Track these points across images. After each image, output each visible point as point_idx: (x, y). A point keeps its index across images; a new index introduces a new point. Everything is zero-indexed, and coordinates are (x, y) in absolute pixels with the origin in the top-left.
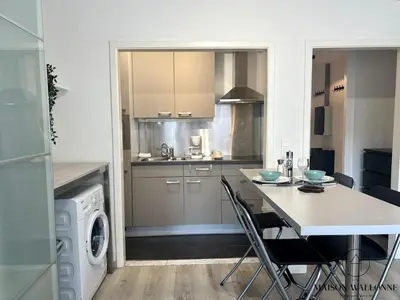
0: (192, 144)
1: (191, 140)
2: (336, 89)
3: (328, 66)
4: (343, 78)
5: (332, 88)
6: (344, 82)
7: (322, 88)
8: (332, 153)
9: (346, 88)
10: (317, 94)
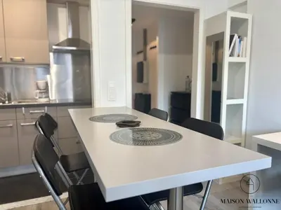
0: (38, 88)
1: (37, 84)
2: (151, 48)
3: (145, 31)
4: (155, 39)
5: (148, 47)
6: (156, 43)
7: (141, 48)
8: (150, 95)
9: (158, 47)
10: (138, 53)
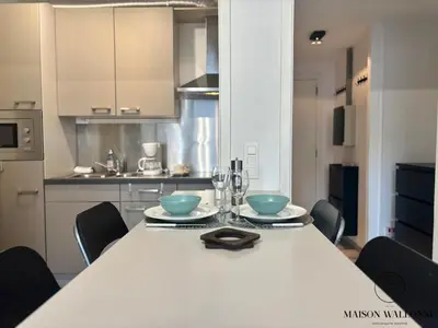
0: (145, 154)
1: (143, 149)
2: (359, 82)
4: (366, 65)
5: (355, 80)
6: (367, 72)
7: (343, 84)
8: (357, 168)
9: (369, 78)
10: (339, 92)
